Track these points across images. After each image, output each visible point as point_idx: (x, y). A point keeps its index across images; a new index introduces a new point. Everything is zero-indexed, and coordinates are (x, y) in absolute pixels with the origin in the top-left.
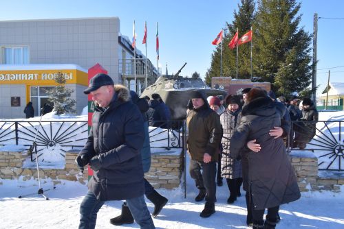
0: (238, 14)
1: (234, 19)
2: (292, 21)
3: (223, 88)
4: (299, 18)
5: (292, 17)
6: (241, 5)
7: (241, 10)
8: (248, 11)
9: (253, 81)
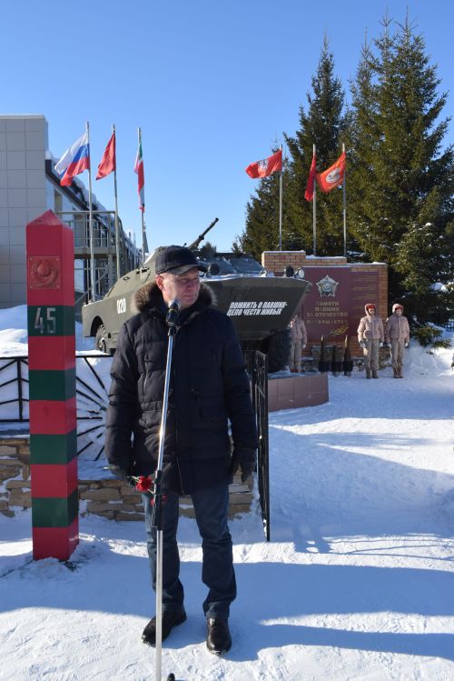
0: (307, 115)
1: (300, 128)
2: (430, 132)
3: (301, 274)
4: (443, 127)
5: (428, 125)
6: (314, 96)
7: (314, 107)
8: (329, 110)
9: (348, 261)
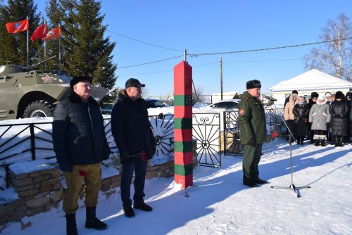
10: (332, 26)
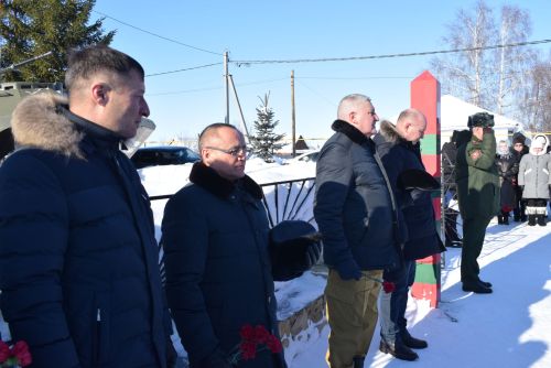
10: (465, 22)
